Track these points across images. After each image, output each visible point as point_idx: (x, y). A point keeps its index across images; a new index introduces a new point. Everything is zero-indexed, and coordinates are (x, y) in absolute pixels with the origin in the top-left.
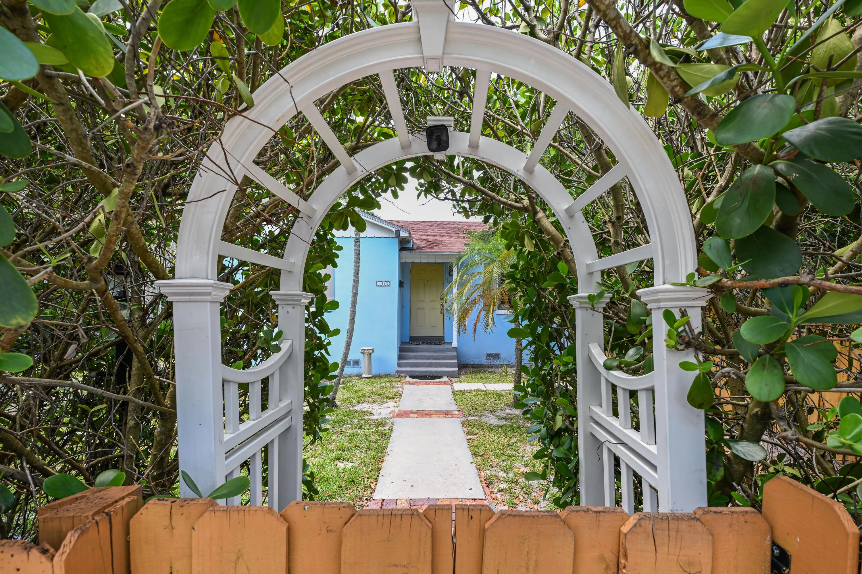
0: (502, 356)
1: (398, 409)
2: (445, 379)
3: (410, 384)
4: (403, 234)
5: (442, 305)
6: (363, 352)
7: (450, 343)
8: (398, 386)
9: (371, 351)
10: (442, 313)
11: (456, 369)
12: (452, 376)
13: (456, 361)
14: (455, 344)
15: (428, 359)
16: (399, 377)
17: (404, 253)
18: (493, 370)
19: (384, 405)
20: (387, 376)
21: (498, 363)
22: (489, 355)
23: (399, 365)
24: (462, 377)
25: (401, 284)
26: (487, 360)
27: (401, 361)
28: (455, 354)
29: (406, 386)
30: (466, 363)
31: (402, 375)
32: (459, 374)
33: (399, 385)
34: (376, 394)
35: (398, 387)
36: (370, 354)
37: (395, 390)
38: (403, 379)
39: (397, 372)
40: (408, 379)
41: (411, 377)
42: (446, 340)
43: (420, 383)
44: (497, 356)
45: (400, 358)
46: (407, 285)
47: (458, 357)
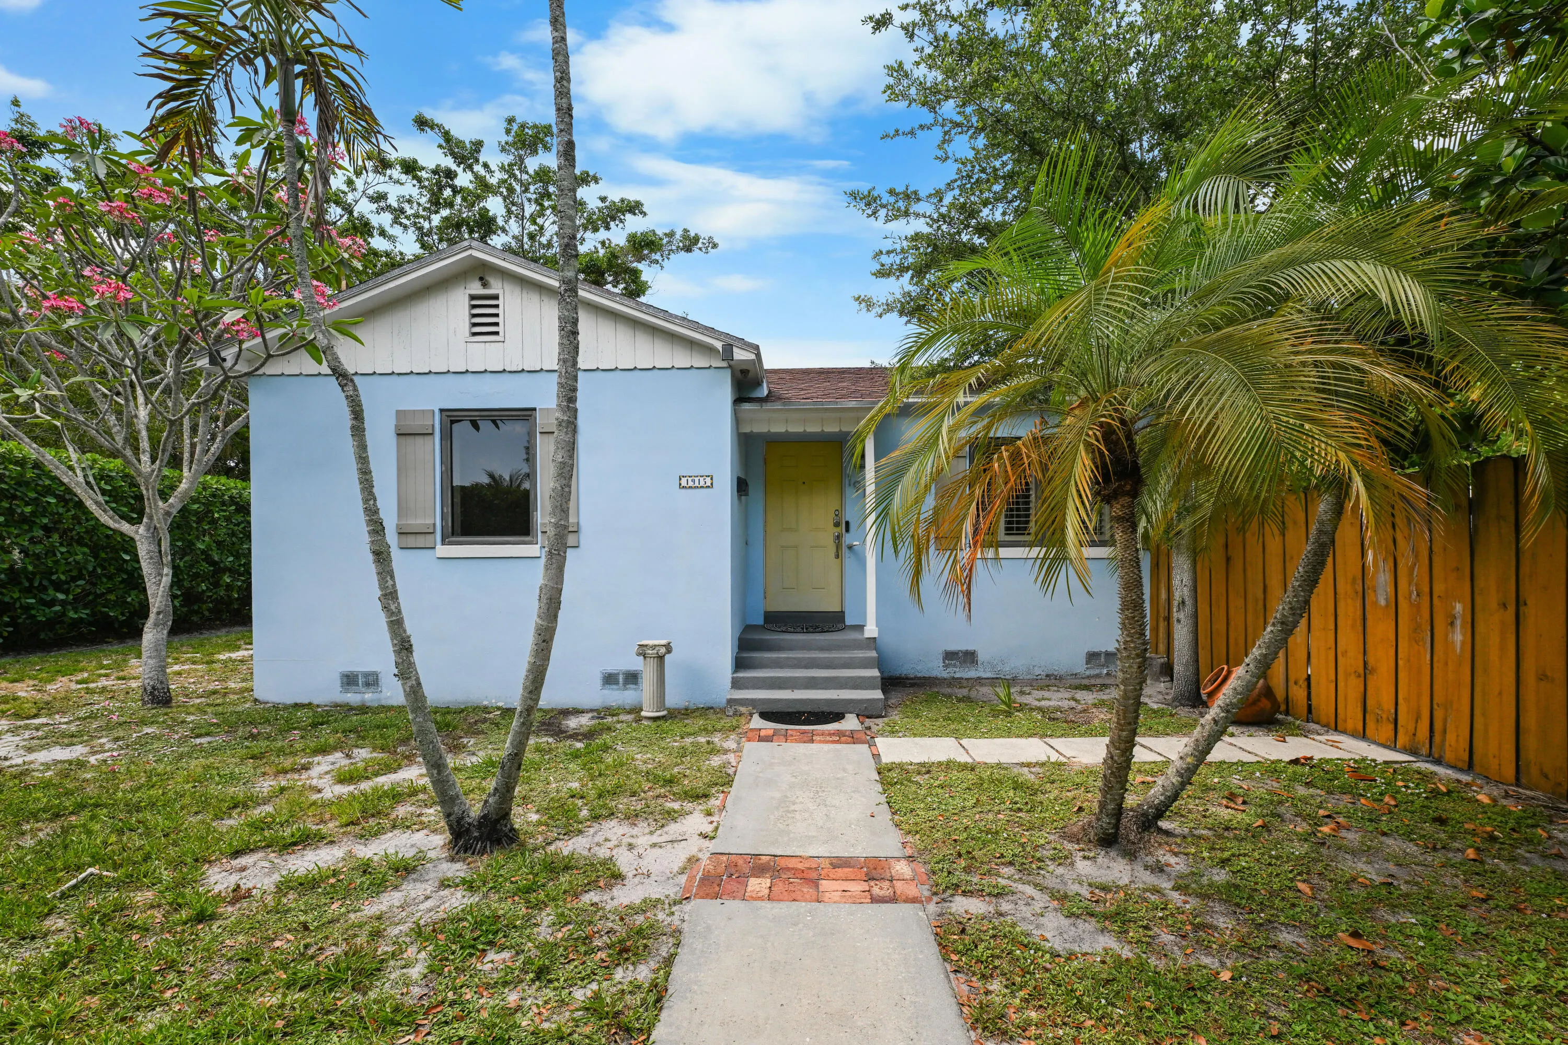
0: (981, 657)
1: (712, 846)
2: (851, 723)
3: (761, 739)
4: (740, 355)
5: (838, 538)
6: (642, 651)
7: (860, 628)
8: (726, 745)
9: (663, 650)
10: (837, 557)
11: (878, 694)
12: (867, 712)
13: (875, 673)
14: (871, 630)
15: (806, 667)
16: (735, 714)
17: (747, 406)
18: (965, 692)
19: (673, 829)
20: (706, 711)
21: (972, 673)
22: (950, 656)
23: (736, 684)
24: (896, 716)
25: (742, 486)
26: (946, 666)
27: (740, 675)
28: (874, 654)
29: (748, 746)
30: (897, 673)
31: (743, 709)
32: (886, 707)
33: (731, 744)
34: (656, 779)
35: (726, 752)
36: (661, 658)
37: (716, 761)
38: (743, 720)
39: (731, 702)
40: (757, 722)
41: (765, 716)
42: (848, 622)
43: (786, 737)
44: (969, 657)
45: (740, 664)
46: (757, 492)
47: (880, 663)
